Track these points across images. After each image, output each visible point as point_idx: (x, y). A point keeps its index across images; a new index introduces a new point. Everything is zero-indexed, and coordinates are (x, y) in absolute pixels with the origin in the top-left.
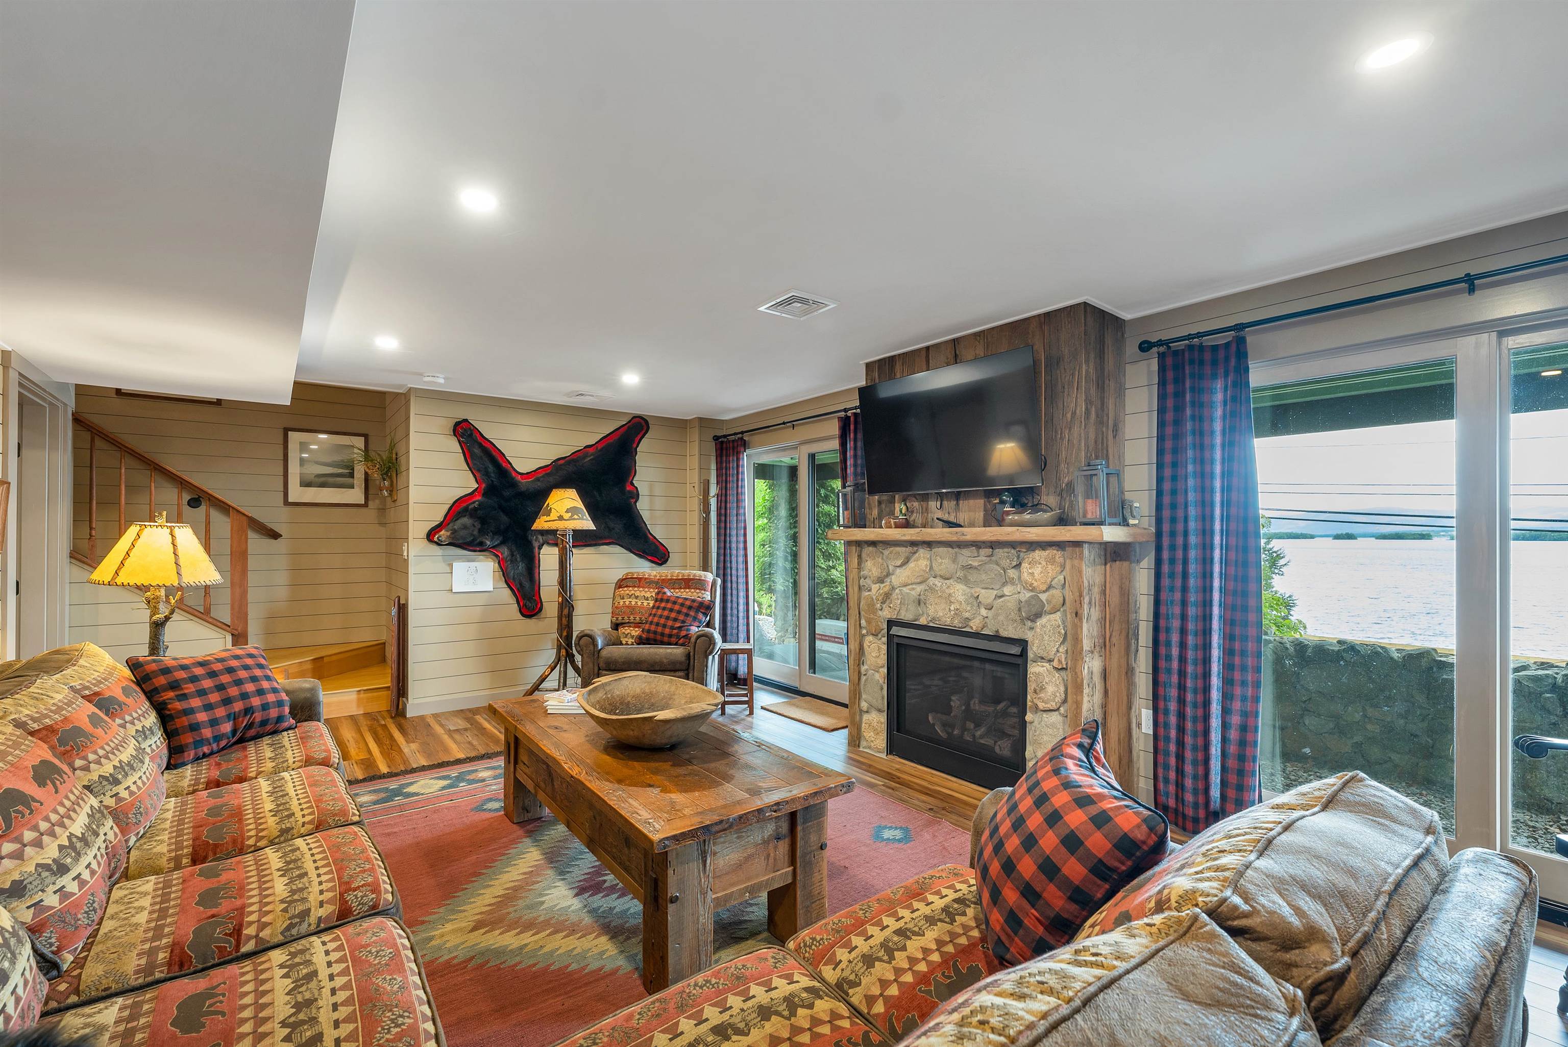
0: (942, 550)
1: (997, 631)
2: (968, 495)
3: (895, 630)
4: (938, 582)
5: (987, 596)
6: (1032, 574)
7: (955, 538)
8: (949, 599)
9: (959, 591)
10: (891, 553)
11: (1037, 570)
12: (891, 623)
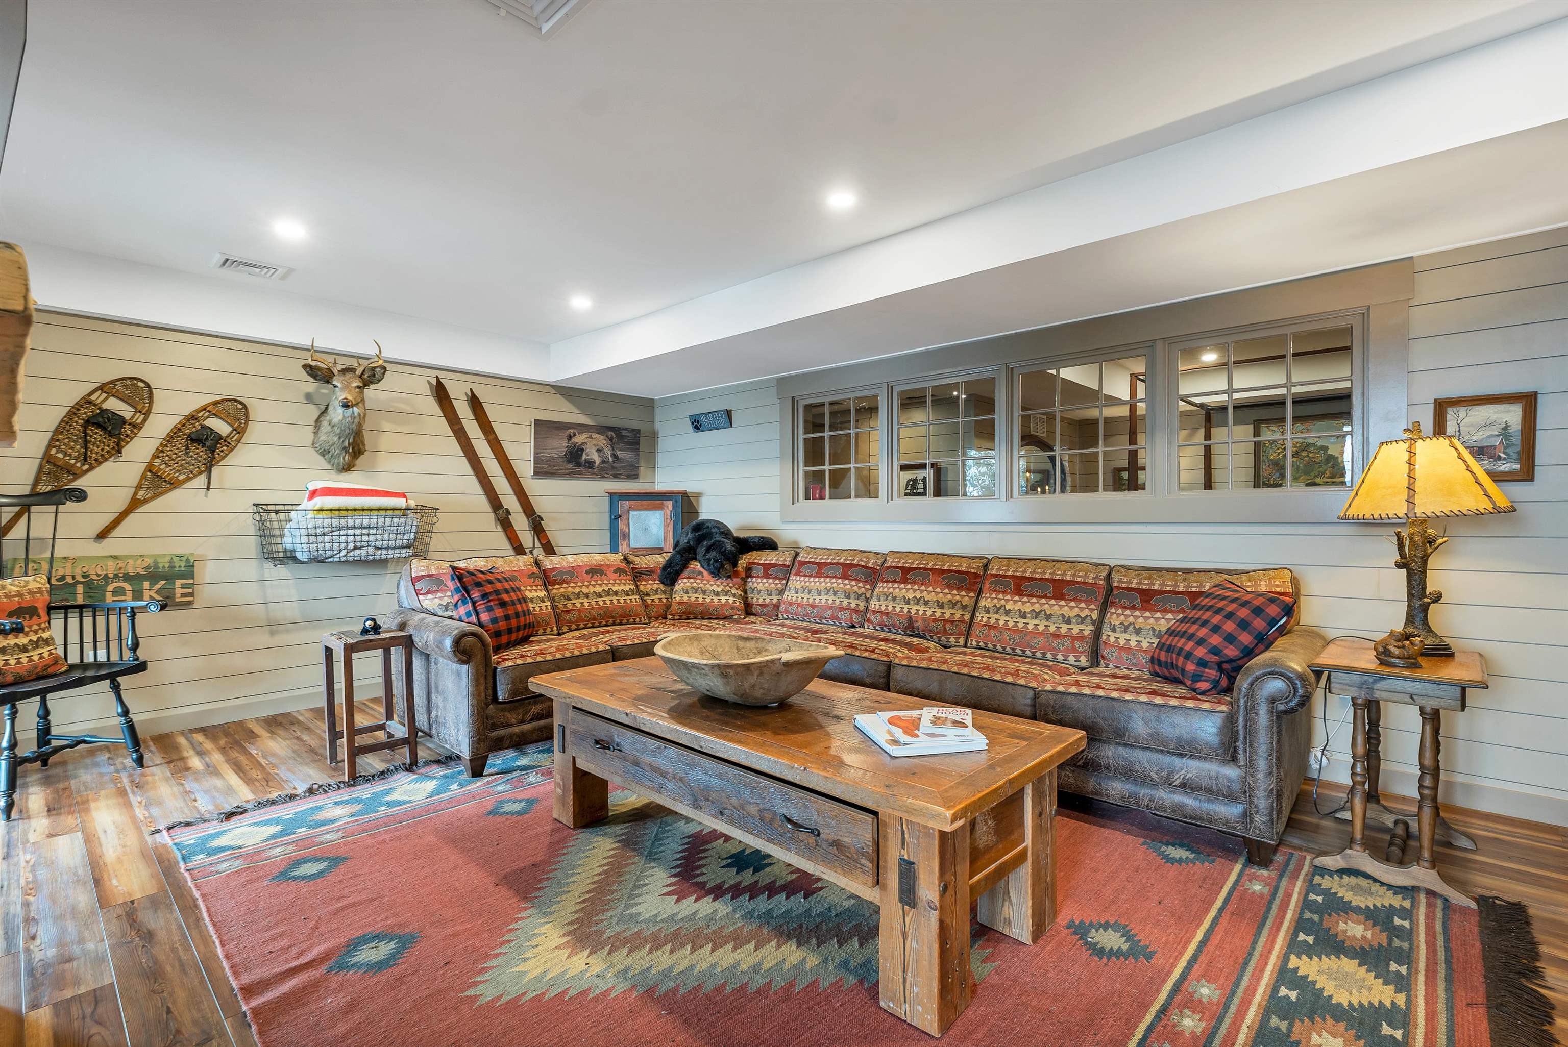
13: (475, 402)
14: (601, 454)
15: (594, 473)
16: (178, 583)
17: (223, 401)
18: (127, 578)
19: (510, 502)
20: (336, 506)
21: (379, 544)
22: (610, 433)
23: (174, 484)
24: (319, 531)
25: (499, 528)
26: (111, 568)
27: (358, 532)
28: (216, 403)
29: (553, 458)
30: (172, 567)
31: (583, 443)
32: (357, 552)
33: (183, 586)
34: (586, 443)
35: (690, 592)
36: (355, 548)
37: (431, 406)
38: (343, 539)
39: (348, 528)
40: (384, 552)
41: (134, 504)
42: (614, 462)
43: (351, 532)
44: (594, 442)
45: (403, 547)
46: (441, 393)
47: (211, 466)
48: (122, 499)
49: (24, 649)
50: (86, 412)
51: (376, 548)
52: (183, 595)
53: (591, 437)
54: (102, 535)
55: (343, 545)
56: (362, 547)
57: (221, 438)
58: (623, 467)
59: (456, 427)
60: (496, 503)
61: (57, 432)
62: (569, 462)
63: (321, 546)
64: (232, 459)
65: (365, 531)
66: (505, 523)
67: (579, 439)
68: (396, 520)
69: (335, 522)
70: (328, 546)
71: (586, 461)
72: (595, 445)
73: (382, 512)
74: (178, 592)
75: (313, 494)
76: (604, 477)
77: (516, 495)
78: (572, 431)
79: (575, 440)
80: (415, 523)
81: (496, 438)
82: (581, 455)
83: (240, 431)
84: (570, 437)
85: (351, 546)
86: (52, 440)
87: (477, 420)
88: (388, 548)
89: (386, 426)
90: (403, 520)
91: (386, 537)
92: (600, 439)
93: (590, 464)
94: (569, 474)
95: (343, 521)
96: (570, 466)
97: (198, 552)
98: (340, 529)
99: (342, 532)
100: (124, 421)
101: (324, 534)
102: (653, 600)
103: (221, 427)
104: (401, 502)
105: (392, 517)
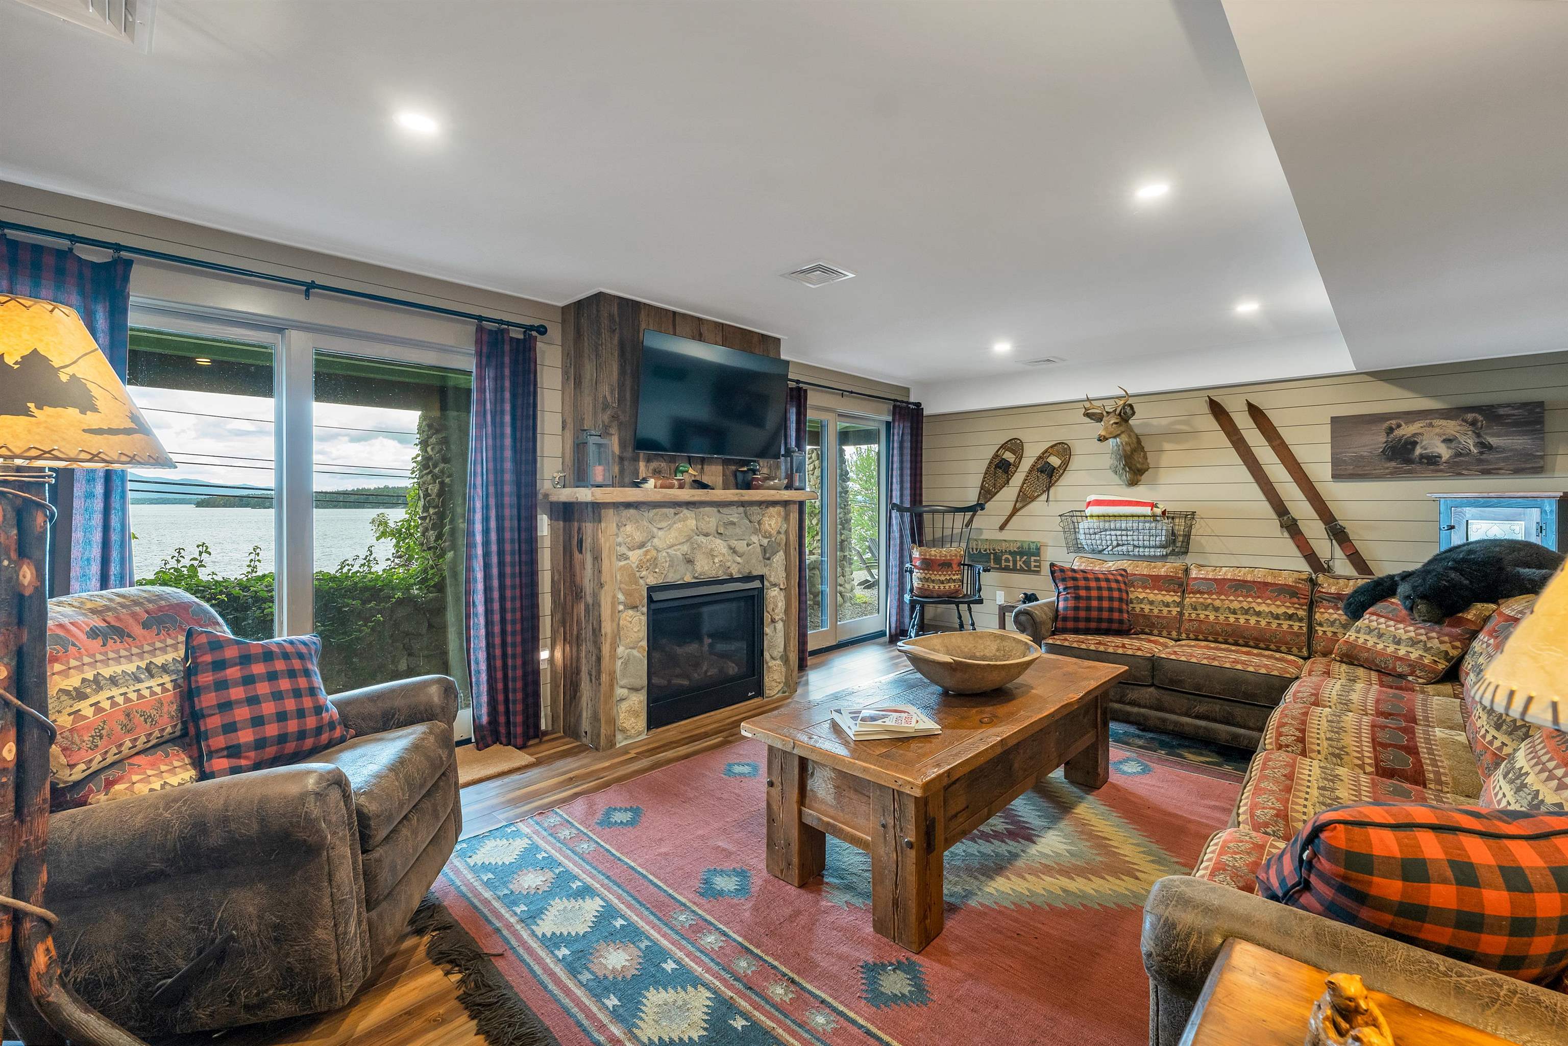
0: (708, 509)
1: (750, 572)
2: (711, 461)
3: (657, 596)
4: (702, 539)
5: (741, 546)
6: (770, 525)
7: (736, 499)
8: (711, 555)
9: (720, 546)
10: (656, 514)
11: (773, 522)
12: (651, 589)
13: (1255, 412)
14: (1453, 445)
15: (1441, 471)
16: (1033, 558)
17: (1055, 445)
18: (1010, 553)
19: (1301, 508)
20: (1100, 513)
21: (1136, 543)
22: (1470, 416)
23: (1034, 499)
24: (1091, 531)
25: (1286, 534)
26: (1004, 546)
27: (1119, 533)
28: (1052, 447)
29: (1362, 457)
30: (1029, 548)
31: (1414, 435)
32: (1120, 548)
33: (1035, 561)
34: (1421, 434)
35: (1362, 631)
36: (1118, 545)
37: (1210, 423)
38: (1108, 537)
39: (1111, 530)
40: (1141, 550)
41: (1015, 511)
42: (1481, 453)
43: (1113, 533)
44: (1437, 430)
45: (1155, 547)
46: (1217, 410)
47: (1050, 487)
48: (1010, 507)
49: (942, 582)
50: (997, 461)
51: (1135, 546)
52: (1035, 566)
53: (1431, 425)
54: (1002, 528)
55: (1109, 543)
56: (1123, 545)
57: (1054, 468)
58: (1505, 459)
59: (1235, 438)
60: (1281, 509)
61: (986, 473)
62: (1390, 459)
63: (1094, 542)
64: (1062, 482)
65: (1124, 533)
66: (1292, 528)
67: (1407, 430)
68: (1147, 525)
69: (1102, 525)
70: (1099, 542)
71: (1422, 456)
72: (1439, 435)
73: (1136, 518)
74: (1033, 564)
75: (1089, 504)
76: (1460, 474)
77: (1309, 500)
78: (1394, 422)
79: (1398, 433)
80: (1165, 528)
81: (1283, 442)
82: (1413, 449)
83: (1065, 464)
84: (1390, 430)
85: (1115, 543)
86: (984, 478)
87: (1258, 428)
88: (1144, 547)
89: (1167, 446)
90: (1153, 525)
91: (1141, 538)
92: (1451, 427)
93: (1431, 461)
94: (1391, 473)
95: (1107, 525)
96: (1393, 464)
97: (1044, 540)
98: (1106, 530)
99: (1108, 533)
100: (1010, 464)
101: (1095, 534)
102: (1325, 632)
103: (1055, 461)
104: (1147, 510)
105: (1145, 522)
